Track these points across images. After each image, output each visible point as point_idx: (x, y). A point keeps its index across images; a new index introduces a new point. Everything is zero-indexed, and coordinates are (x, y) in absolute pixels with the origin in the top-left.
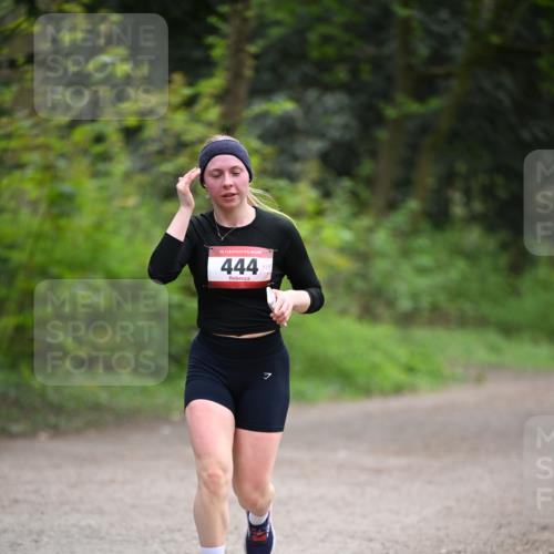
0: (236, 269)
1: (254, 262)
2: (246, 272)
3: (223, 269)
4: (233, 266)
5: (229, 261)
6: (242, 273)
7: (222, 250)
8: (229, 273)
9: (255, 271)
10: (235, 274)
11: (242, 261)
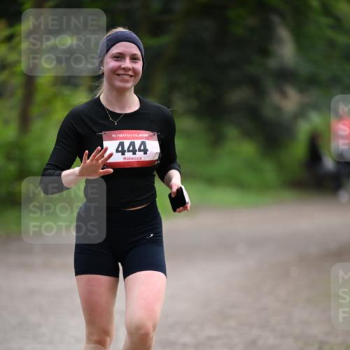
0: (129, 151)
1: (143, 143)
2: (137, 153)
3: (117, 151)
4: (126, 148)
5: (122, 144)
6: (134, 153)
7: (114, 134)
8: (123, 154)
9: (145, 152)
10: (129, 155)
11: (132, 144)
